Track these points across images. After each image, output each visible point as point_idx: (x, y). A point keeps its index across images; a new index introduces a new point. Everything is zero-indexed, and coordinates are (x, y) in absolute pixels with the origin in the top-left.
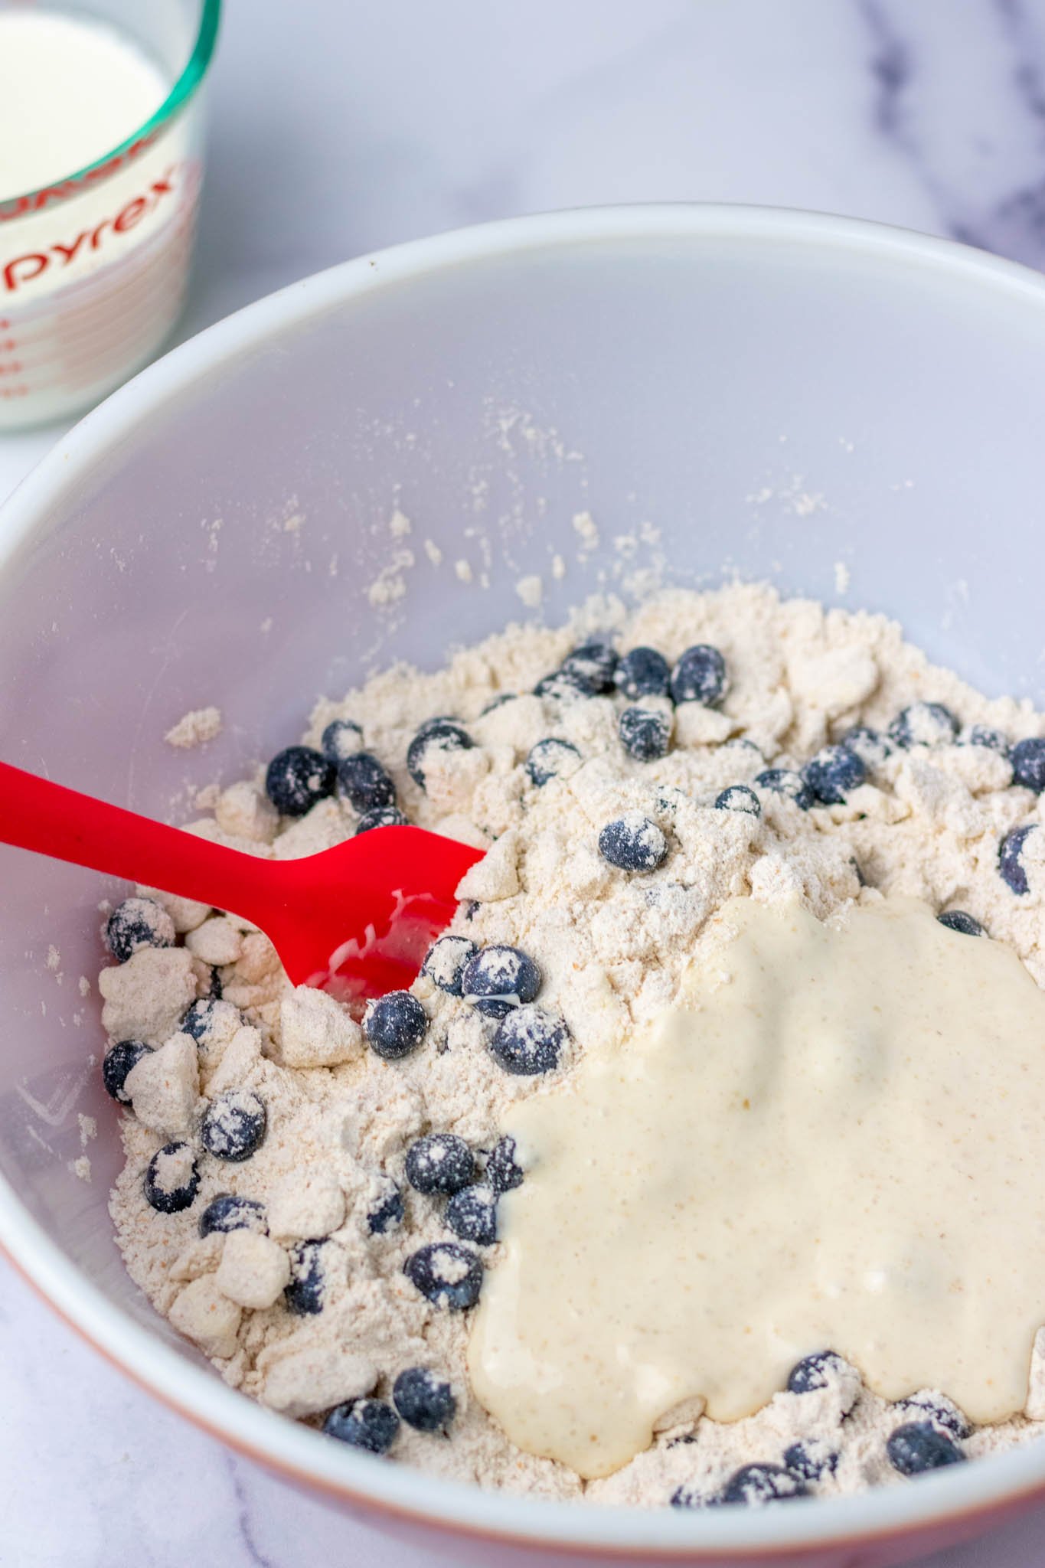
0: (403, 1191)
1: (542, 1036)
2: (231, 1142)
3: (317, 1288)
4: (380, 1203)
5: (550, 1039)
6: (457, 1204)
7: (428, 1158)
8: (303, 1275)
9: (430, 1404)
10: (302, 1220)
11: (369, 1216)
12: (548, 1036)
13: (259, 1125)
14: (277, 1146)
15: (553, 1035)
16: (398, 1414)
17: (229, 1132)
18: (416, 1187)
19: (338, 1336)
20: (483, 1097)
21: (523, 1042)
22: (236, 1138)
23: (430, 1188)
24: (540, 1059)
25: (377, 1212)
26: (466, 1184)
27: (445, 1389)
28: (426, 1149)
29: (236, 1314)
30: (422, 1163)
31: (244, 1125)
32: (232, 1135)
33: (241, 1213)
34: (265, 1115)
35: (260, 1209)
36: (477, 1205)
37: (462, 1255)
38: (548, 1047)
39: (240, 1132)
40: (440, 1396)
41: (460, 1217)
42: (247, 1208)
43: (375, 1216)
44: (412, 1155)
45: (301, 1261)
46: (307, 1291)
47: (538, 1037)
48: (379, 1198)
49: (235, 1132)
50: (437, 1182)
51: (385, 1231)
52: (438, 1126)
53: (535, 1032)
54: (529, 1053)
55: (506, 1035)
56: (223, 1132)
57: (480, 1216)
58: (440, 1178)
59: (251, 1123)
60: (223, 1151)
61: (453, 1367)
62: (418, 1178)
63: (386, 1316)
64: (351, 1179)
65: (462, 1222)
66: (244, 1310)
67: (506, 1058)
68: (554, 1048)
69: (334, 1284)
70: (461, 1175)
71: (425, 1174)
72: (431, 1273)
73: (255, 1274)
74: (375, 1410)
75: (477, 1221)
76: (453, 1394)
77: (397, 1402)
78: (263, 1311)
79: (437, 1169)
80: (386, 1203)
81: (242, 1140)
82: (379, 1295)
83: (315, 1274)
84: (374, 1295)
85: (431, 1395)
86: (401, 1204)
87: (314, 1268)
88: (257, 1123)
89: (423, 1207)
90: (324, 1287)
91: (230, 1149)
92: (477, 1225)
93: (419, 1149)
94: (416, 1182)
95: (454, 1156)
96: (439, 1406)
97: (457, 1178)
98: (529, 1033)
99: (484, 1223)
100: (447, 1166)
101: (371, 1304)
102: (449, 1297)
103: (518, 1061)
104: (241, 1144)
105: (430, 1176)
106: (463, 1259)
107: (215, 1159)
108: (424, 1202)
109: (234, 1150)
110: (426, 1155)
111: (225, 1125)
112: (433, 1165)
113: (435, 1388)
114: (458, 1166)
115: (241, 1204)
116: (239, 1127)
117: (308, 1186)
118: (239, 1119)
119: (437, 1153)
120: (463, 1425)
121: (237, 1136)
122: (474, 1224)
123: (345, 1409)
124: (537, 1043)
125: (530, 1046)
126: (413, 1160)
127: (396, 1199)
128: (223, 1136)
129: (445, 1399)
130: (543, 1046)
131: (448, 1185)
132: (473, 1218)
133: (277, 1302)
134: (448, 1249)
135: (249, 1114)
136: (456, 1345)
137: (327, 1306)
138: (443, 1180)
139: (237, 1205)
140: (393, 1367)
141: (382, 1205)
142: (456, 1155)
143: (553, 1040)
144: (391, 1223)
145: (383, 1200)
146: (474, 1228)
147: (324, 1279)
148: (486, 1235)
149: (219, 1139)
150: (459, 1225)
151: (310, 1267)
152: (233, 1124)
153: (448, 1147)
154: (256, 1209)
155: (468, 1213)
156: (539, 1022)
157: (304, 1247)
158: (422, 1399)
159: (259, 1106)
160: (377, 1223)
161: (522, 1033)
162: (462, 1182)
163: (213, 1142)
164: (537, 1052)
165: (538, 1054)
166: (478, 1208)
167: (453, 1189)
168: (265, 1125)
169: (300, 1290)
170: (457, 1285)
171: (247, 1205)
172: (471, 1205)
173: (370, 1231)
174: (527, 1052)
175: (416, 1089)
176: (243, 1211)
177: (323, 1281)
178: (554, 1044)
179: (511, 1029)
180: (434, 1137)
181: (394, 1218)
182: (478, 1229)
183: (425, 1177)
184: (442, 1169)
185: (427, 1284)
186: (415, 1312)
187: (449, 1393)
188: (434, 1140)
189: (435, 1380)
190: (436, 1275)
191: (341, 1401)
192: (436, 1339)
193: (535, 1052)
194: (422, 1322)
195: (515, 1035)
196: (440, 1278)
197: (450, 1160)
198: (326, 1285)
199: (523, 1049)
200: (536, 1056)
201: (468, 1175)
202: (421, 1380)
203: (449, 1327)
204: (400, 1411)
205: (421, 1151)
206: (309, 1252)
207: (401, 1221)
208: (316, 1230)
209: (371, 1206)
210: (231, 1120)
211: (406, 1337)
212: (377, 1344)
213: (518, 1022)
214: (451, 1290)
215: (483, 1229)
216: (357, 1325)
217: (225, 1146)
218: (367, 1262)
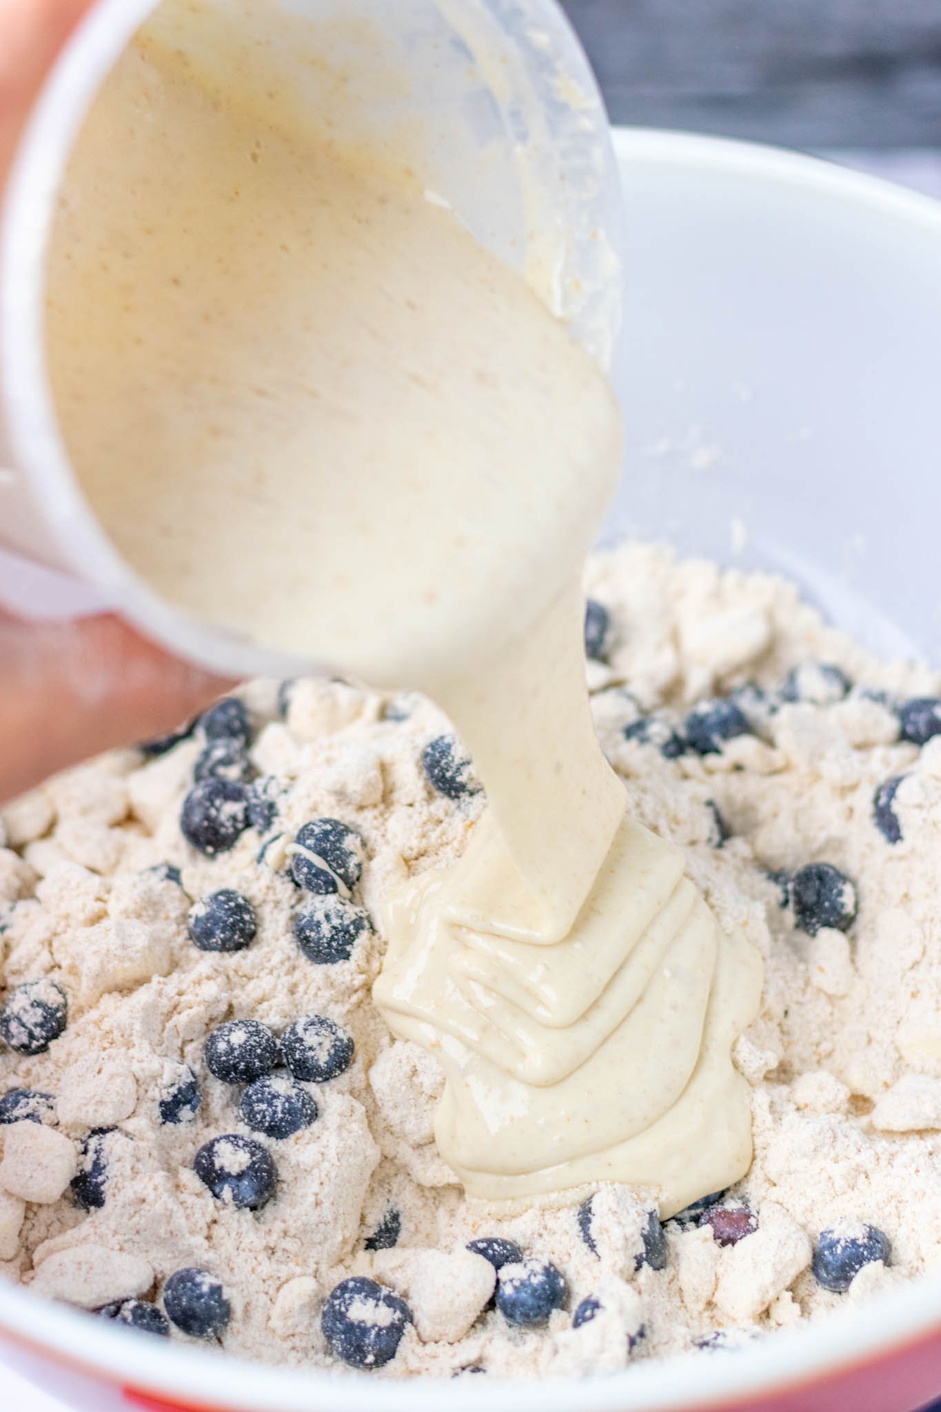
0: (200, 1080)
1: (340, 921)
2: (31, 1036)
3: (100, 1179)
4: (174, 1090)
5: (348, 926)
6: (250, 1092)
7: (228, 1042)
8: (88, 1167)
9: (199, 1306)
10: (91, 1108)
11: (162, 1103)
12: (346, 922)
13: (60, 1018)
14: (74, 1036)
15: (353, 922)
16: (168, 1317)
17: (29, 1025)
18: (213, 1072)
19: (115, 1233)
20: (286, 981)
21: (318, 924)
22: (37, 1032)
23: (228, 1073)
24: (334, 944)
25: (170, 1099)
26: (266, 1072)
27: (216, 1290)
28: (226, 1033)
29: (19, 1211)
30: (222, 1046)
31: (45, 1017)
32: (33, 1028)
33: (30, 1105)
34: (65, 1005)
35: (51, 1099)
36: (269, 1093)
37: (245, 1145)
38: (345, 933)
39: (41, 1025)
40: (210, 1299)
41: (251, 1105)
42: (37, 1099)
43: (169, 1103)
44: (213, 1039)
45: (85, 1152)
46: (90, 1182)
47: (336, 922)
48: (172, 1085)
49: (36, 1025)
50: (235, 1067)
51: (180, 1121)
52: (241, 1010)
53: (333, 916)
54: (324, 936)
55: (305, 917)
56: (23, 1025)
57: (270, 1104)
58: (238, 1063)
59: (52, 1015)
60: (23, 1046)
61: (236, 1270)
62: (216, 1061)
63: (166, 1209)
64: (144, 1065)
65: (252, 1110)
66: (29, 1206)
67: (301, 941)
68: (351, 935)
69: (118, 1174)
70: (261, 1062)
71: (224, 1058)
72: (212, 1163)
73: (40, 1164)
74: (145, 1310)
75: (267, 1110)
76: (225, 1297)
77: (167, 1303)
78: (49, 1206)
79: (236, 1053)
80: (180, 1089)
81: (44, 1034)
82: (161, 1189)
83: (99, 1164)
84: (155, 1189)
85: (201, 1296)
86: (198, 1093)
87: (98, 1159)
88: (59, 1014)
89: (221, 1097)
90: (107, 1177)
91: (30, 1043)
92: (267, 1113)
93: (219, 1033)
94: (214, 1067)
95: (255, 1041)
96: (209, 1308)
97: (258, 1064)
98: (327, 917)
99: (275, 1112)
100: (248, 1050)
101: (151, 1197)
102: (233, 1191)
103: (312, 945)
104: (42, 1038)
105: (229, 1060)
106: (247, 1149)
107: (14, 1053)
108: (222, 1092)
109: (35, 1044)
110: (226, 1038)
111: (25, 1019)
112: (232, 1050)
113: (205, 1289)
114: (259, 1051)
115: (31, 1095)
116: (40, 1019)
117: (99, 1072)
118: (40, 1011)
119: (238, 1037)
120: (239, 1332)
121: (39, 1029)
122: (264, 1112)
123: (112, 1308)
124: (334, 928)
125: (326, 930)
126: (213, 1044)
127: (192, 1087)
128: (23, 1029)
129: (216, 1302)
130: (340, 931)
131: (248, 1069)
132: (264, 1106)
133: (64, 1196)
134: (232, 1139)
135: (50, 1005)
136: (242, 1246)
137: (108, 1198)
138: (242, 1066)
139: (27, 1097)
140: (170, 1267)
141: (176, 1092)
142: (258, 1040)
143: (351, 927)
144: (185, 1113)
145: (177, 1086)
146: (264, 1117)
147: (108, 1168)
148: (275, 1126)
149: (19, 1033)
150: (249, 1114)
151: (95, 1156)
152: (36, 1016)
153: (250, 1032)
154: (47, 1100)
155: (259, 1101)
156: (340, 907)
157: (90, 1137)
158: (190, 1300)
159: (61, 996)
160: (169, 1111)
161: (320, 916)
162: (262, 1068)
163: (13, 1036)
164: (332, 936)
165: (332, 938)
166: (269, 1096)
167: (251, 1076)
168: (65, 1017)
169: (85, 1182)
170: (240, 1176)
171: (38, 1095)
172: (263, 1093)
173: (161, 1120)
174: (322, 936)
175: (221, 969)
176: (32, 1102)
177: (107, 1172)
178: (353, 931)
179: (309, 911)
180: (237, 1021)
181: (188, 1106)
182: (268, 1118)
183: (224, 1061)
184: (241, 1054)
185: (211, 1176)
186: (201, 1208)
187: (220, 1296)
188: (236, 1025)
189: (207, 1282)
190: (217, 1167)
191: (110, 1301)
192: (222, 1238)
193: (329, 936)
194: (209, 1219)
195: (312, 917)
196: (222, 1169)
197: (250, 1045)
198: (110, 1175)
199: (318, 932)
200: (330, 941)
201: (269, 1062)
202: (192, 1280)
203: (235, 1225)
204: (168, 1311)
205: (221, 1035)
206: (93, 1142)
207: (197, 1111)
208: (105, 1117)
209: (164, 1091)
210: (31, 1013)
211: (187, 1235)
212: (158, 1241)
213: (318, 905)
214: (234, 1182)
215: (273, 1120)
216: (136, 1219)
217: (25, 1040)
218: (155, 1153)
